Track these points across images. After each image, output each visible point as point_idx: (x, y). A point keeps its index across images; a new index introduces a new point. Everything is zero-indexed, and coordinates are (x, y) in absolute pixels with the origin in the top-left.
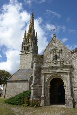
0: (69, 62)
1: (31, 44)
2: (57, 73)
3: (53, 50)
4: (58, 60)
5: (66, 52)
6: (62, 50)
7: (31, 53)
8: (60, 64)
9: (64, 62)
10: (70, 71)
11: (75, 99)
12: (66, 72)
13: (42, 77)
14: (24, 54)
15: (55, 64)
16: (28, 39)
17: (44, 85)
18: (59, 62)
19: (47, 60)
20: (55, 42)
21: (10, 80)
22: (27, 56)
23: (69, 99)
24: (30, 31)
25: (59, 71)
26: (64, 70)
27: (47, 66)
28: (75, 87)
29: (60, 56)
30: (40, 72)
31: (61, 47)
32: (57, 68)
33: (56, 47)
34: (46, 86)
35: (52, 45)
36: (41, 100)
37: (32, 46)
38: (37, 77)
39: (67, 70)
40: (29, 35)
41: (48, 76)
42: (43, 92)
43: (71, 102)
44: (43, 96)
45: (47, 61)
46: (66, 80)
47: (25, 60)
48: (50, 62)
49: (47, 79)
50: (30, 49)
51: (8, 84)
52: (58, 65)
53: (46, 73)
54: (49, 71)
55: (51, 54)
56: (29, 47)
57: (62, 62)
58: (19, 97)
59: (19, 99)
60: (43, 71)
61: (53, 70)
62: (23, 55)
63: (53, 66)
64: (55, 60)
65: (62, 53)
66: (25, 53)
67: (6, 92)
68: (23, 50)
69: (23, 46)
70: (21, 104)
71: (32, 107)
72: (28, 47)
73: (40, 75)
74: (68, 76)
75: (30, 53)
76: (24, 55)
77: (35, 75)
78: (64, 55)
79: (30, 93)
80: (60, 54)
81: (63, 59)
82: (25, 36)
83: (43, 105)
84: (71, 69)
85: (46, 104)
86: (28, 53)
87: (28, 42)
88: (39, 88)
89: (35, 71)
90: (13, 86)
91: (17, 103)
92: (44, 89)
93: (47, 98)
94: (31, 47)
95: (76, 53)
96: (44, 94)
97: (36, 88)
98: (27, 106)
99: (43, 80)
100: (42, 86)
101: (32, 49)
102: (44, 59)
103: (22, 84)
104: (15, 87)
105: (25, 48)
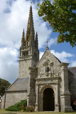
0: (58, 74)
1: (30, 49)
2: (48, 84)
3: (45, 63)
4: (50, 72)
5: (56, 64)
6: (53, 63)
7: (31, 59)
8: (51, 76)
9: (54, 74)
10: (58, 82)
11: (61, 105)
12: (55, 83)
13: (36, 87)
14: (22, 60)
15: (47, 76)
16: (26, 42)
17: (38, 95)
18: (50, 74)
19: (41, 71)
20: (47, 55)
21: (8, 90)
22: (26, 62)
23: (56, 105)
24: (28, 32)
25: (49, 82)
26: (53, 81)
27: (41, 78)
28: (61, 96)
29: (52, 69)
30: (35, 83)
31: (53, 60)
32: (48, 79)
33: (48, 60)
34: (39, 95)
35: (45, 58)
36: (36, 107)
37: (31, 50)
38: (32, 88)
39: (56, 81)
40: (28, 37)
41: (41, 86)
42: (37, 100)
43: (58, 108)
44: (37, 103)
45: (40, 73)
46: (56, 90)
47: (24, 67)
48: (43, 74)
49: (40, 89)
50: (29, 54)
51: (7, 95)
52: (49, 77)
53: (39, 84)
54: (42, 82)
55: (44, 66)
56: (28, 52)
57: (53, 74)
58: (17, 105)
59: (17, 107)
60: (37, 83)
61: (45, 81)
62: (21, 62)
63: (45, 77)
64: (47, 73)
65: (53, 66)
66: (24, 59)
67: (6, 103)
68: (21, 56)
69: (21, 50)
70: (19, 111)
71: (27, 111)
72: (26, 52)
73: (35, 86)
74: (57, 86)
75: (29, 59)
76: (23, 62)
77: (31, 86)
78: (55, 68)
79: (27, 102)
80: (52, 67)
81: (54, 71)
82: (23, 39)
83: (37, 111)
84: (60, 80)
85: (40, 110)
86: (27, 59)
87: (26, 46)
88: (34, 97)
89: (30, 82)
90: (13, 96)
91: (16, 110)
92: (38, 98)
93: (40, 105)
94: (30, 52)
95: (63, 66)
96: (38, 102)
97: (32, 97)
98: (24, 111)
99: (37, 90)
100: (36, 95)
101: (31, 55)
102: (38, 71)
103: (21, 94)
104: (14, 97)
105: (23, 53)
